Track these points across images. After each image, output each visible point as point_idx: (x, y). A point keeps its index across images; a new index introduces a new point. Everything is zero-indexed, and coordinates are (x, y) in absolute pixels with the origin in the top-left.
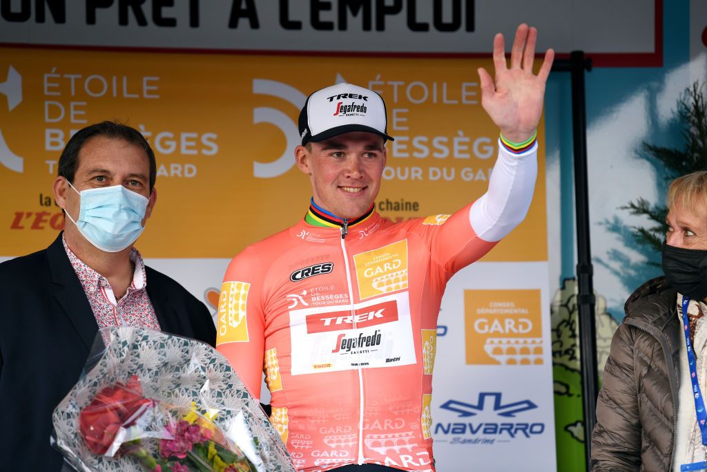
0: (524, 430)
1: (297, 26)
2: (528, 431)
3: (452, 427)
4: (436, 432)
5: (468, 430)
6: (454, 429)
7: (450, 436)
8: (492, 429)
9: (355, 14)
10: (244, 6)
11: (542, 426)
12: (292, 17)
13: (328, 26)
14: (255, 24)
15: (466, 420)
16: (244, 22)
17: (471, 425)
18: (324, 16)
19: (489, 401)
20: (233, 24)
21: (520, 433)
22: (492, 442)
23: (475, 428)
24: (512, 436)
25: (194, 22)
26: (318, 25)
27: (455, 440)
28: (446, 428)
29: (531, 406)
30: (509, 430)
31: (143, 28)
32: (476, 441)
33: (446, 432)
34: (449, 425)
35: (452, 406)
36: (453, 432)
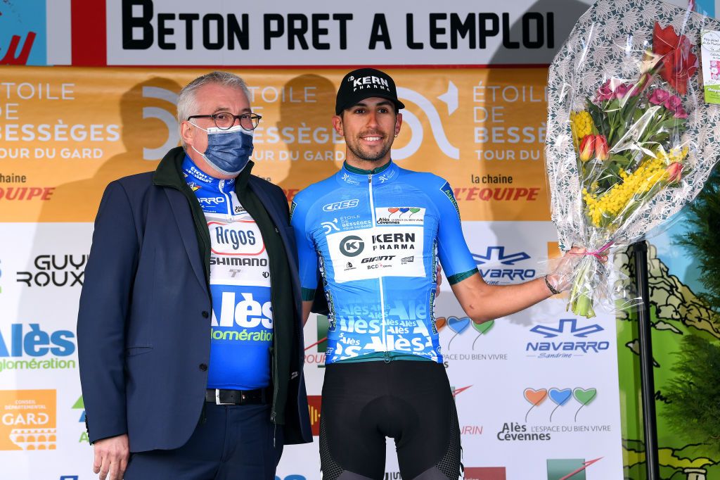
0: (594, 347)
1: (420, 46)
2: (597, 347)
3: (539, 345)
4: (527, 349)
5: (551, 347)
6: (541, 347)
7: (538, 352)
8: (571, 346)
9: (463, 36)
10: (380, 33)
11: (608, 343)
12: (416, 40)
13: (444, 46)
14: (388, 46)
15: (550, 340)
16: (380, 45)
17: (553, 344)
18: (440, 39)
19: (568, 326)
20: (372, 46)
21: (591, 348)
22: (569, 356)
23: (556, 346)
24: (585, 351)
25: (343, 45)
26: (435, 45)
27: (542, 355)
28: (535, 347)
29: (599, 329)
30: (582, 347)
31: (305, 51)
32: (558, 356)
33: (535, 349)
34: (537, 344)
35: (539, 329)
36: (540, 349)
